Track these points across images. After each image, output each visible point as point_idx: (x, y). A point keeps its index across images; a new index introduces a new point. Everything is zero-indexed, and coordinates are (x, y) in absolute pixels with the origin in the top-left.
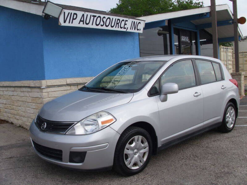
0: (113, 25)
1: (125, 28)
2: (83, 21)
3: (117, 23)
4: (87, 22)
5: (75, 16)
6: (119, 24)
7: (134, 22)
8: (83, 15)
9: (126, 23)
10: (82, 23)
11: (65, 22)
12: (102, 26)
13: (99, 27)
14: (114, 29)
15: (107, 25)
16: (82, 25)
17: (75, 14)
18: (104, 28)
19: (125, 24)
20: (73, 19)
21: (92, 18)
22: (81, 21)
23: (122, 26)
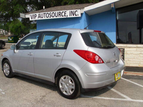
1: (65, 16)
2: (40, 17)
3: (59, 14)
4: (42, 17)
5: (36, 15)
6: (61, 15)
7: (72, 12)
8: (39, 14)
9: (66, 13)
10: (39, 18)
11: (32, 19)
13: (49, 18)
14: (58, 17)
17: (35, 15)
18: (52, 18)
20: (35, 17)
21: (44, 15)
22: (39, 17)
23: (63, 15)
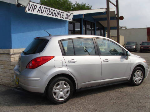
0: (56, 15)
1: (62, 18)
2: (40, 11)
3: (59, 14)
4: (42, 12)
5: (35, 7)
7: (68, 14)
8: (40, 7)
11: (29, 10)
12: (50, 15)
13: (49, 16)
14: (56, 17)
15: (53, 14)
16: (39, 13)
17: (35, 5)
18: (51, 16)
19: (63, 15)
20: (34, 9)
21: (45, 9)
22: (38, 11)
23: (61, 16)
